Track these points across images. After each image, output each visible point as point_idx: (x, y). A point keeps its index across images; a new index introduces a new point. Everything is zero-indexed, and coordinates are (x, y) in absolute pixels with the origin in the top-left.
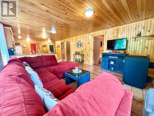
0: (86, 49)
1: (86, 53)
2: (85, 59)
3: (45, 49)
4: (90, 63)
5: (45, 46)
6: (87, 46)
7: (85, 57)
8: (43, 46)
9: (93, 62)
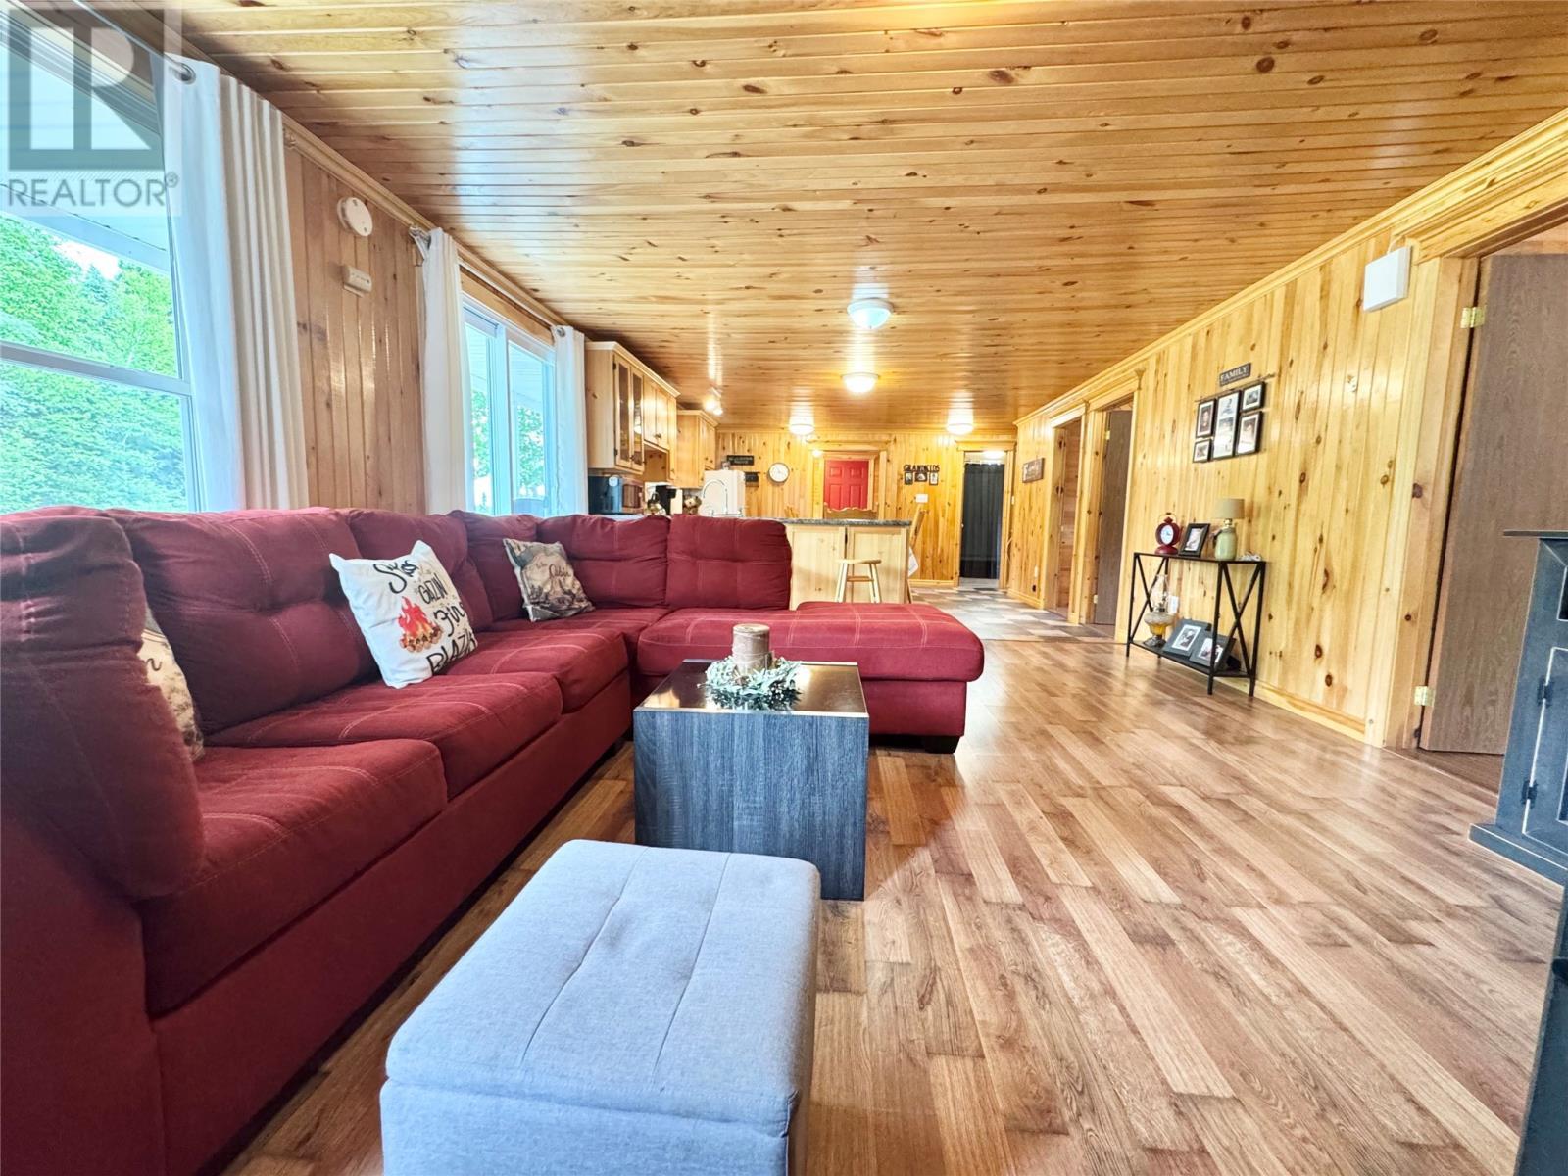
0: (1314, 482)
1: (1307, 543)
2: (1278, 635)
3: (922, 498)
4: (1353, 708)
5: (919, 473)
6: (1331, 439)
7: (1277, 604)
8: (908, 470)
9: (1422, 695)
